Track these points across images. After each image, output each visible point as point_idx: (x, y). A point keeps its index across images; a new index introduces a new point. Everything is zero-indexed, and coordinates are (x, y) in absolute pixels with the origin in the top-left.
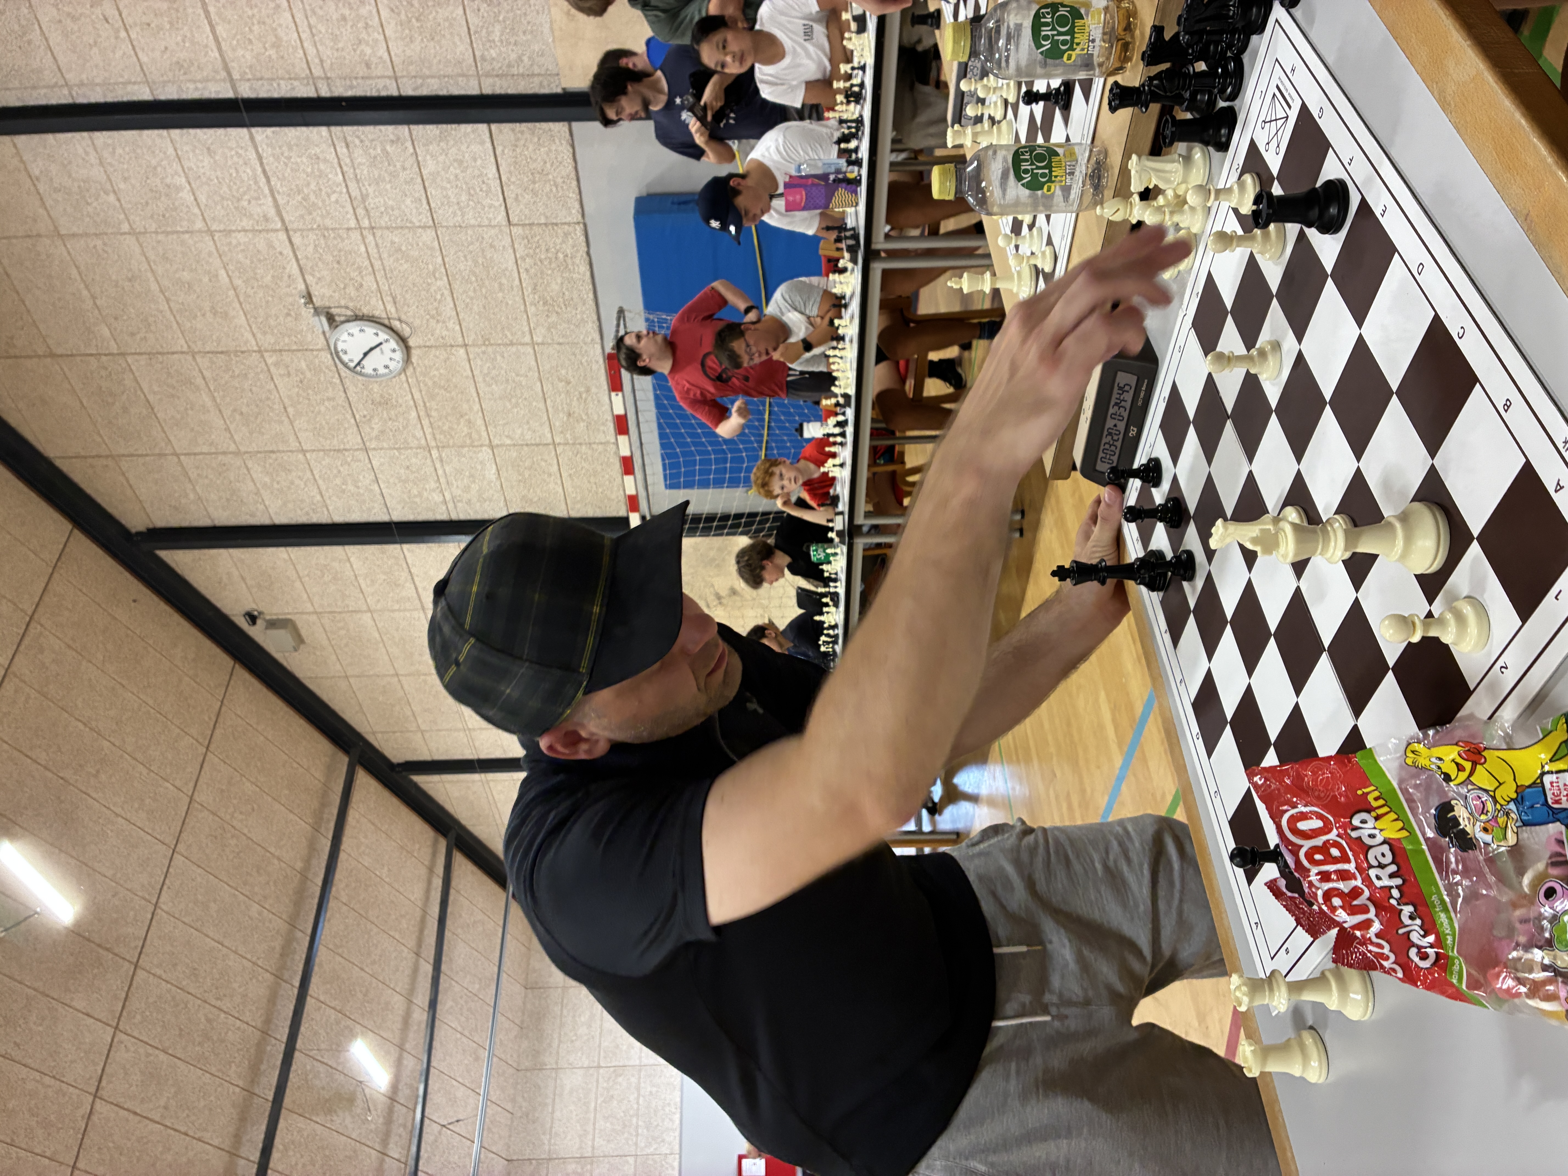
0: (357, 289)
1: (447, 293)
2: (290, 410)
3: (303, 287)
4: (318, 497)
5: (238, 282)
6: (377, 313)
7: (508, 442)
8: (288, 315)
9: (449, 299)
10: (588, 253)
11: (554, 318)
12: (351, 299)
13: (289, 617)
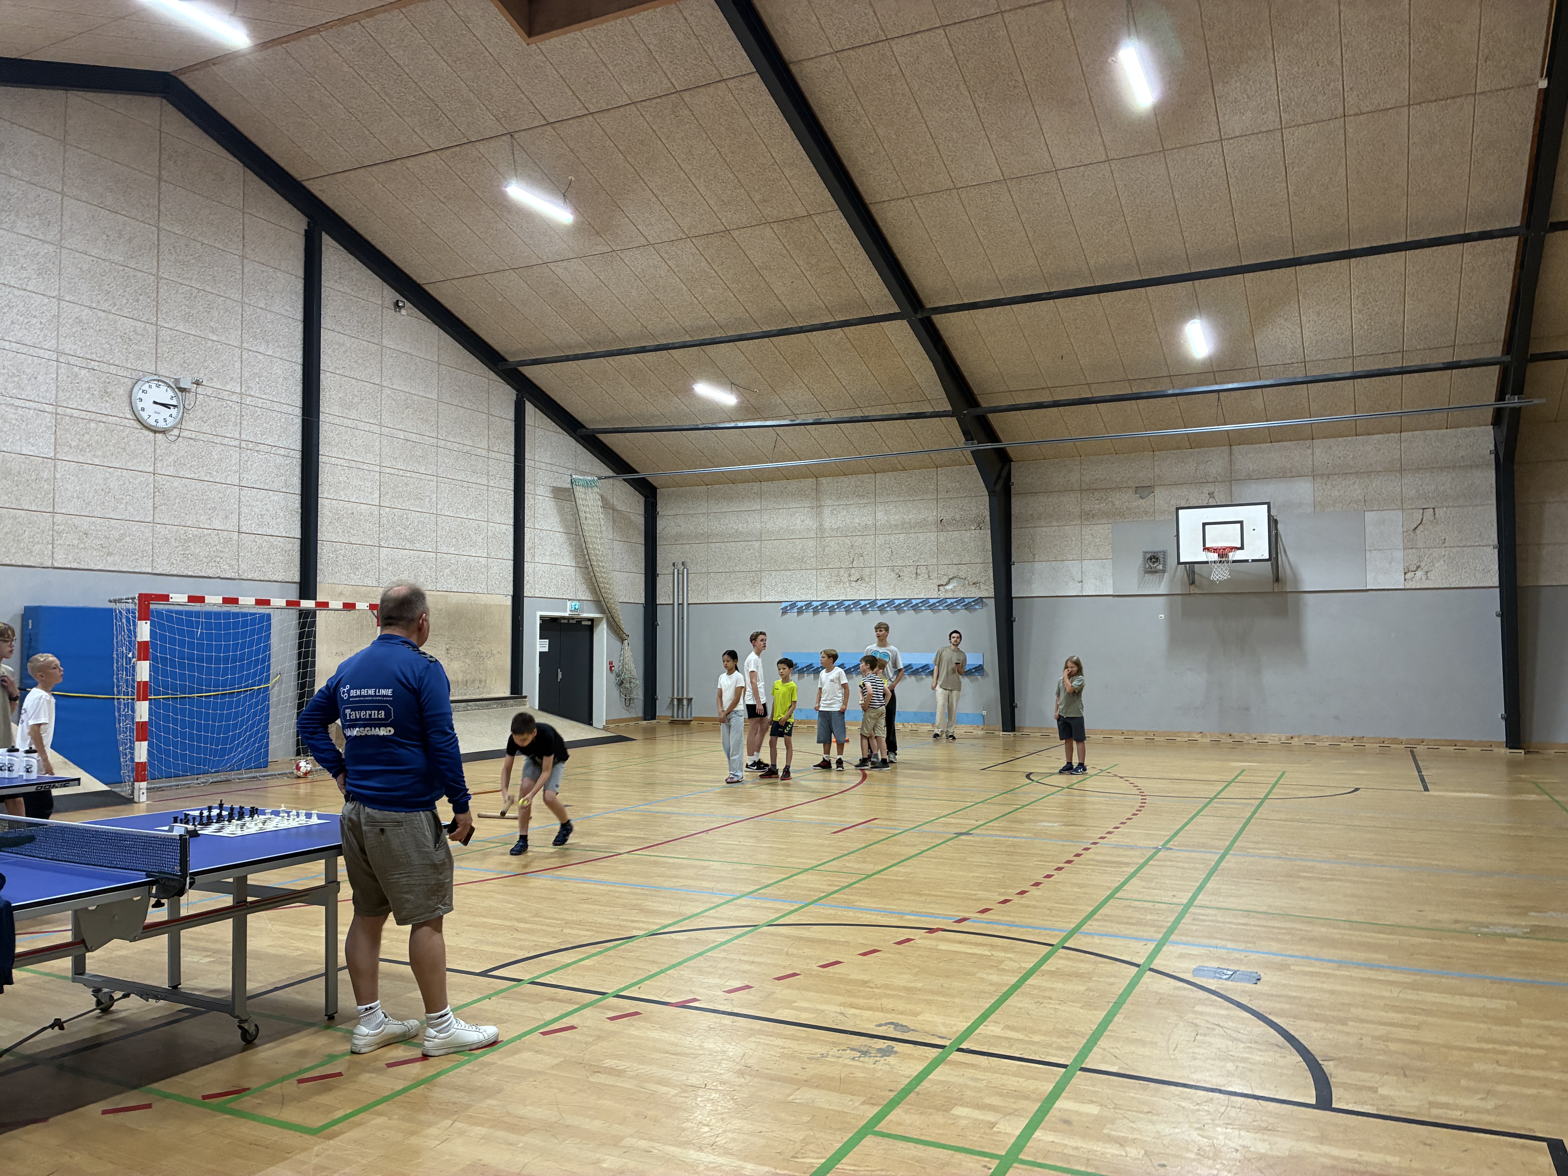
1: (196, 477)
2: (102, 314)
5: (209, 344)
8: (185, 362)
9: (192, 476)
10: (219, 577)
11: (174, 544)
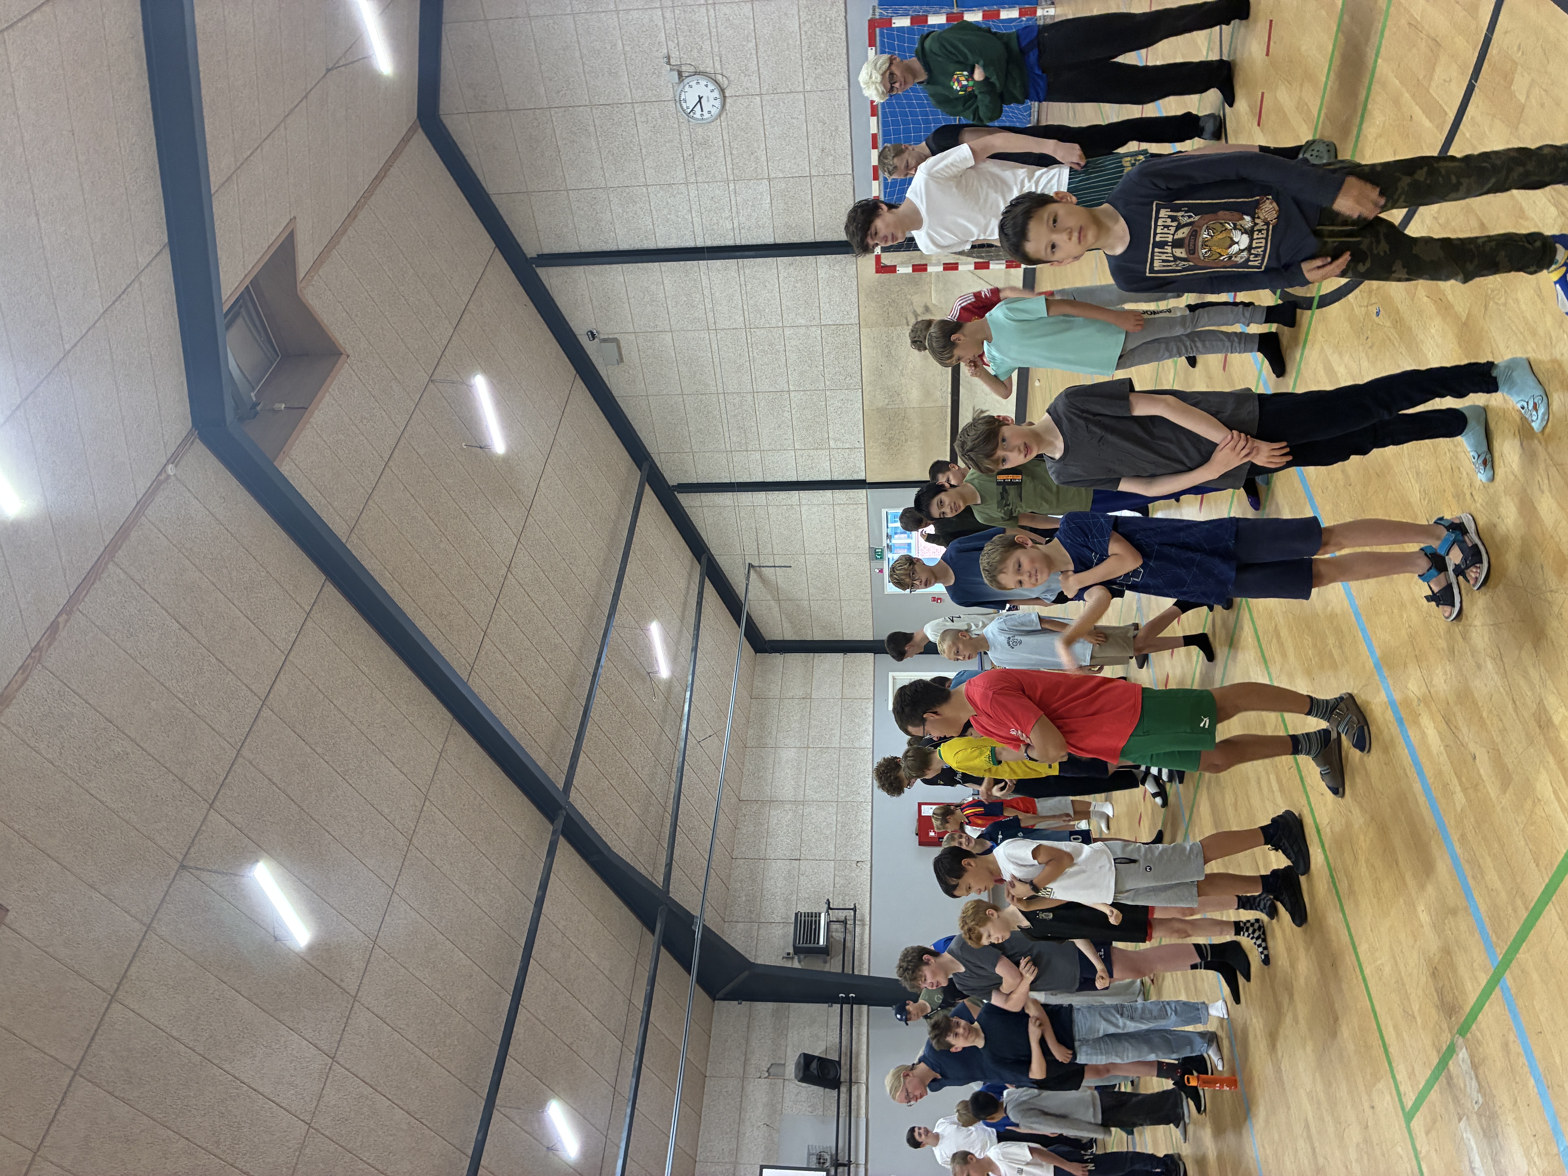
0: (699, 52)
2: (644, 151)
3: (666, 51)
4: (651, 227)
5: (627, 48)
6: (708, 70)
7: (781, 175)
8: (654, 73)
12: (694, 59)
13: (616, 336)
